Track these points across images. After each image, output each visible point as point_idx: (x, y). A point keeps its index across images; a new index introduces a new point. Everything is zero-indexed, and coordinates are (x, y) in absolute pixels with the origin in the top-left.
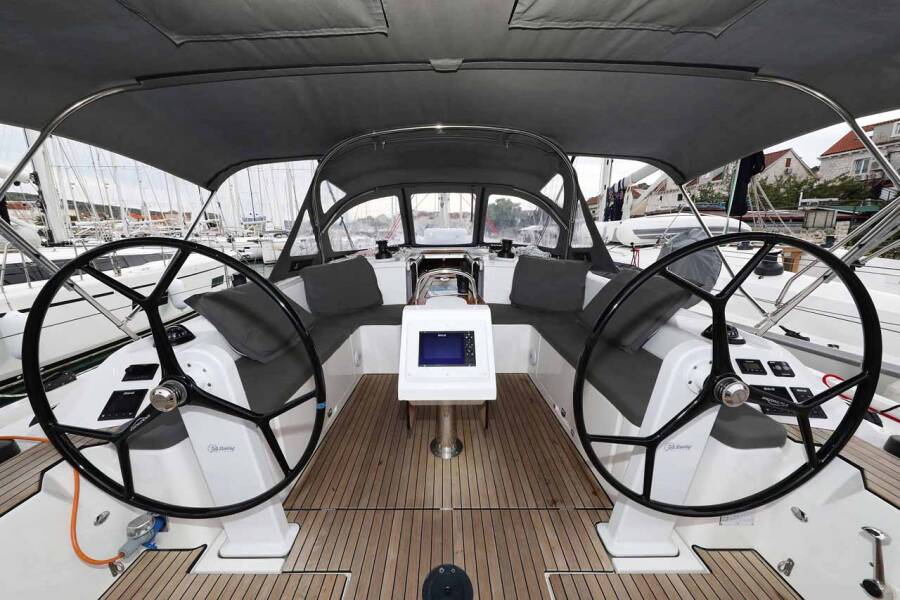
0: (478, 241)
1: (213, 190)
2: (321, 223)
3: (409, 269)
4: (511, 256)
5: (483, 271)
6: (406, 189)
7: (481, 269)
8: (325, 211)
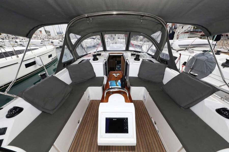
0: (127, 49)
1: (30, 38)
2: (73, 48)
3: (104, 64)
4: (139, 60)
5: (129, 65)
6: (102, 33)
7: (128, 64)
8: (73, 44)
